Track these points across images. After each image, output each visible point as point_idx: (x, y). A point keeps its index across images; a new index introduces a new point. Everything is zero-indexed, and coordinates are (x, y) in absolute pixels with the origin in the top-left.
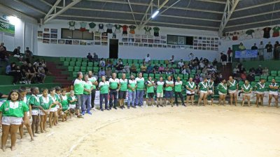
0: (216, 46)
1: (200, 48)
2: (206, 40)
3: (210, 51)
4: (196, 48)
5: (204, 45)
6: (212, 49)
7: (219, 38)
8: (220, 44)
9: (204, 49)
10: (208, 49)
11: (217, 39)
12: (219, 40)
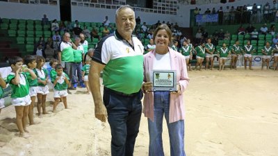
0: (175, 10)
1: (160, 12)
2: (166, 4)
3: (169, 15)
4: (155, 12)
5: (164, 9)
6: (171, 13)
7: (178, 2)
8: (178, 8)
9: (163, 12)
10: (168, 13)
11: (175, 2)
12: (178, 4)
